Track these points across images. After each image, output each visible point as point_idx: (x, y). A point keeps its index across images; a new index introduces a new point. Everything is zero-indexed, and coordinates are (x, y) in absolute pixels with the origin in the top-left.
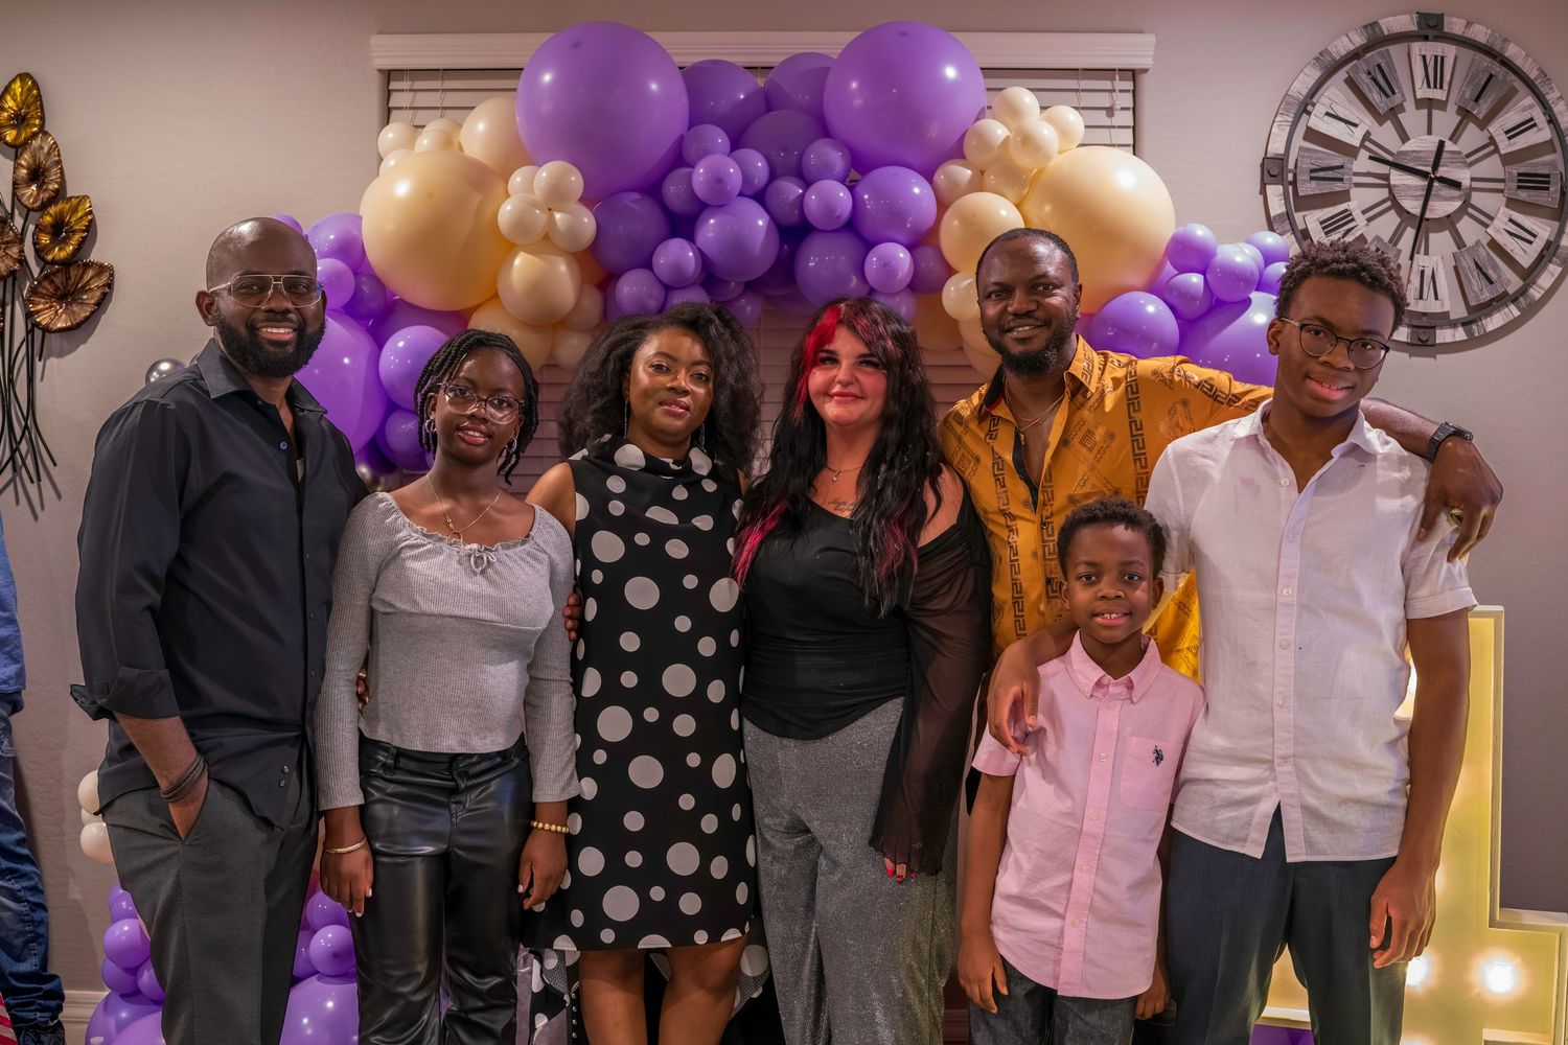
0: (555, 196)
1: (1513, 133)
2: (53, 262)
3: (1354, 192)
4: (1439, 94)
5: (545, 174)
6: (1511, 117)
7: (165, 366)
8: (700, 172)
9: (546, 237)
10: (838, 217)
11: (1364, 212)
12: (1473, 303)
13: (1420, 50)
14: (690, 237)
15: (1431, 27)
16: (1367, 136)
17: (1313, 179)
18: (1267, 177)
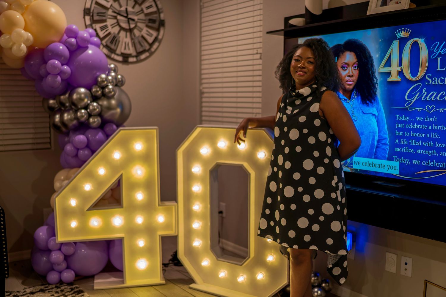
1: (148, 8)
3: (108, 20)
6: (148, 4)
11: (111, 25)
12: (138, 51)
16: (111, 5)
17: (98, 15)
18: (85, 14)
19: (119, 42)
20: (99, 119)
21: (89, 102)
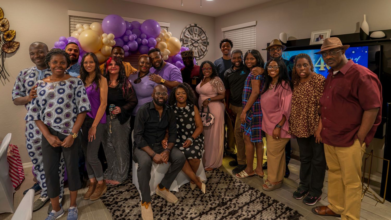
0: (111, 38)
1: (203, 37)
2: (7, 41)
3: (189, 43)
4: (196, 33)
5: (109, 35)
6: (203, 36)
8: (130, 37)
9: (110, 44)
10: (146, 43)
12: (200, 55)
13: (195, 28)
14: (128, 45)
15: (196, 26)
16: (190, 37)
17: (185, 41)
18: (181, 40)
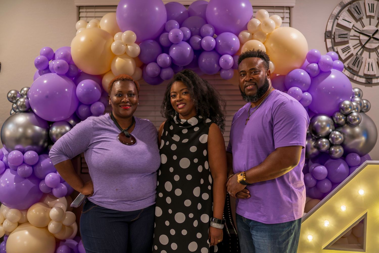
0: (128, 41)
3: (350, 41)
4: (372, 14)
5: (125, 34)
7: (13, 92)
8: (171, 34)
9: (125, 53)
10: (212, 47)
11: (353, 47)
13: (368, 2)
14: (168, 53)
16: (353, 26)
17: (339, 37)
18: (327, 37)
19: (362, 62)
20: (342, 149)
21: (331, 130)
